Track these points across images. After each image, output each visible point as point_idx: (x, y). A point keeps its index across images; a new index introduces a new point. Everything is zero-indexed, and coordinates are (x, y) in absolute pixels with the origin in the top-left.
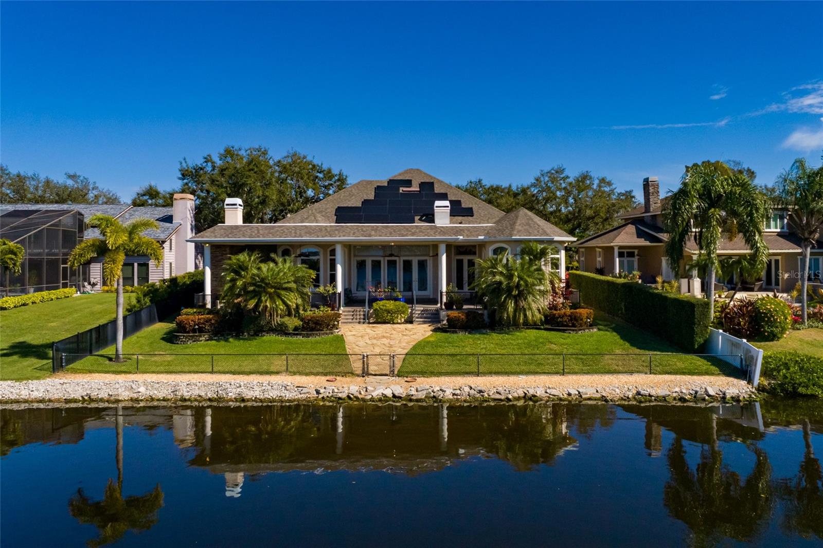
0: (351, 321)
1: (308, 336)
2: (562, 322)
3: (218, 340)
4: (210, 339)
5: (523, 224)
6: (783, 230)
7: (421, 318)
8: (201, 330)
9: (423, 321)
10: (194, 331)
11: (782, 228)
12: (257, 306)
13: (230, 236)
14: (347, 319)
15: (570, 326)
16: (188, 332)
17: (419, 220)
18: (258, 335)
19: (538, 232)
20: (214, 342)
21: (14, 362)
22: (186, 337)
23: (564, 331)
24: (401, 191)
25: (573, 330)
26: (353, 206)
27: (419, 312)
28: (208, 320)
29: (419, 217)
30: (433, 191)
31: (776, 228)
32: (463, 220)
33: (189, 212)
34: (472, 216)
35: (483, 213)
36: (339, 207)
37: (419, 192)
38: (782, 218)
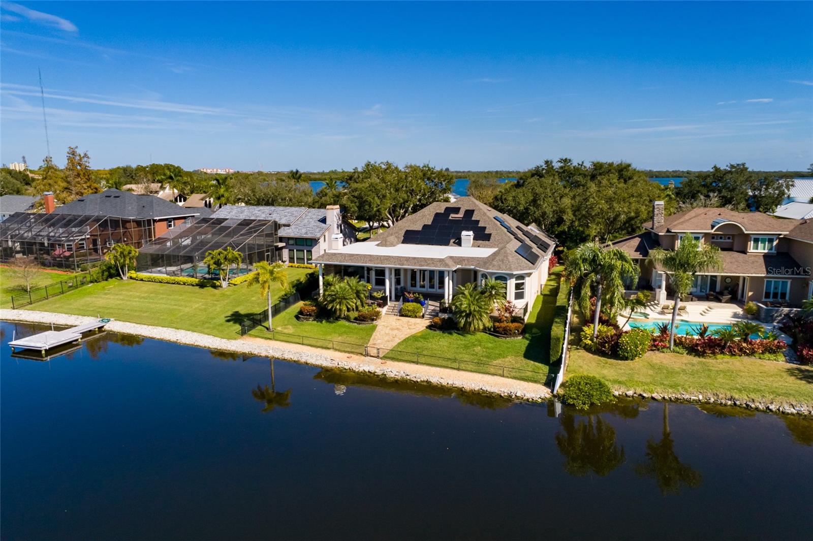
0: (390, 313)
1: (360, 324)
2: (499, 331)
3: (317, 322)
4: (314, 320)
5: (499, 260)
6: (770, 251)
7: (430, 315)
8: (310, 315)
9: (430, 318)
10: (307, 315)
11: (771, 249)
12: (332, 308)
13: (330, 260)
14: (389, 312)
15: (503, 334)
16: (305, 316)
17: (454, 242)
18: (337, 320)
19: (506, 267)
20: (316, 322)
21: (231, 326)
22: (303, 318)
23: (498, 337)
24: (450, 218)
25: (503, 337)
26: (416, 229)
27: (430, 311)
28: (313, 311)
29: (454, 240)
30: (472, 218)
31: (764, 249)
32: (481, 244)
33: (335, 217)
34: (489, 241)
35: (497, 238)
36: (407, 230)
37: (461, 219)
38: (771, 241)
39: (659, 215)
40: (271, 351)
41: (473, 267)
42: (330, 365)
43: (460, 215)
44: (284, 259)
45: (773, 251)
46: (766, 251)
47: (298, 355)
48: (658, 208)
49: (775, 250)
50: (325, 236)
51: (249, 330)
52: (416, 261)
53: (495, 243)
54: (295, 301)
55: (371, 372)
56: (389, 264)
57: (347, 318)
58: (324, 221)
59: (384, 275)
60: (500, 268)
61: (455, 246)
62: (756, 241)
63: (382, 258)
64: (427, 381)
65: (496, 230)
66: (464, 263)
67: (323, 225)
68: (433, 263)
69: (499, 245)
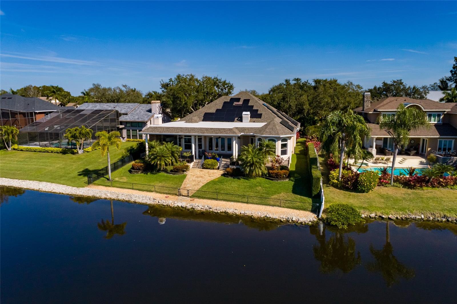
0: (196, 167)
1: (174, 174)
2: (272, 176)
3: (144, 174)
4: (142, 173)
5: (270, 128)
6: (439, 122)
7: (223, 167)
8: (139, 169)
9: (223, 169)
10: (137, 169)
11: (439, 121)
15: (276, 178)
16: (135, 170)
17: (237, 120)
18: (159, 172)
19: (275, 133)
21: (81, 178)
23: (272, 180)
24: (234, 105)
25: (276, 180)
26: (212, 112)
27: (223, 165)
28: (141, 166)
29: (237, 118)
30: (248, 104)
31: (435, 121)
32: (256, 120)
33: (157, 108)
34: (261, 118)
35: (266, 117)
36: (206, 113)
37: (241, 105)
38: (439, 116)
39: (367, 101)
40: (109, 195)
41: (252, 134)
42: (153, 203)
43: (241, 103)
44: (124, 136)
45: (440, 122)
46: (436, 122)
47: (129, 197)
48: (367, 97)
49: (442, 122)
50: (151, 120)
51: (94, 181)
52: (213, 131)
53: (265, 119)
54: (129, 161)
55: (183, 207)
56: (194, 133)
57: (165, 171)
58: (150, 111)
59: (191, 142)
60: (271, 133)
61: (238, 122)
62: (430, 116)
63: (189, 129)
64: (225, 212)
65: (265, 111)
66: (246, 132)
67: (150, 113)
68: (225, 131)
69: (268, 121)
